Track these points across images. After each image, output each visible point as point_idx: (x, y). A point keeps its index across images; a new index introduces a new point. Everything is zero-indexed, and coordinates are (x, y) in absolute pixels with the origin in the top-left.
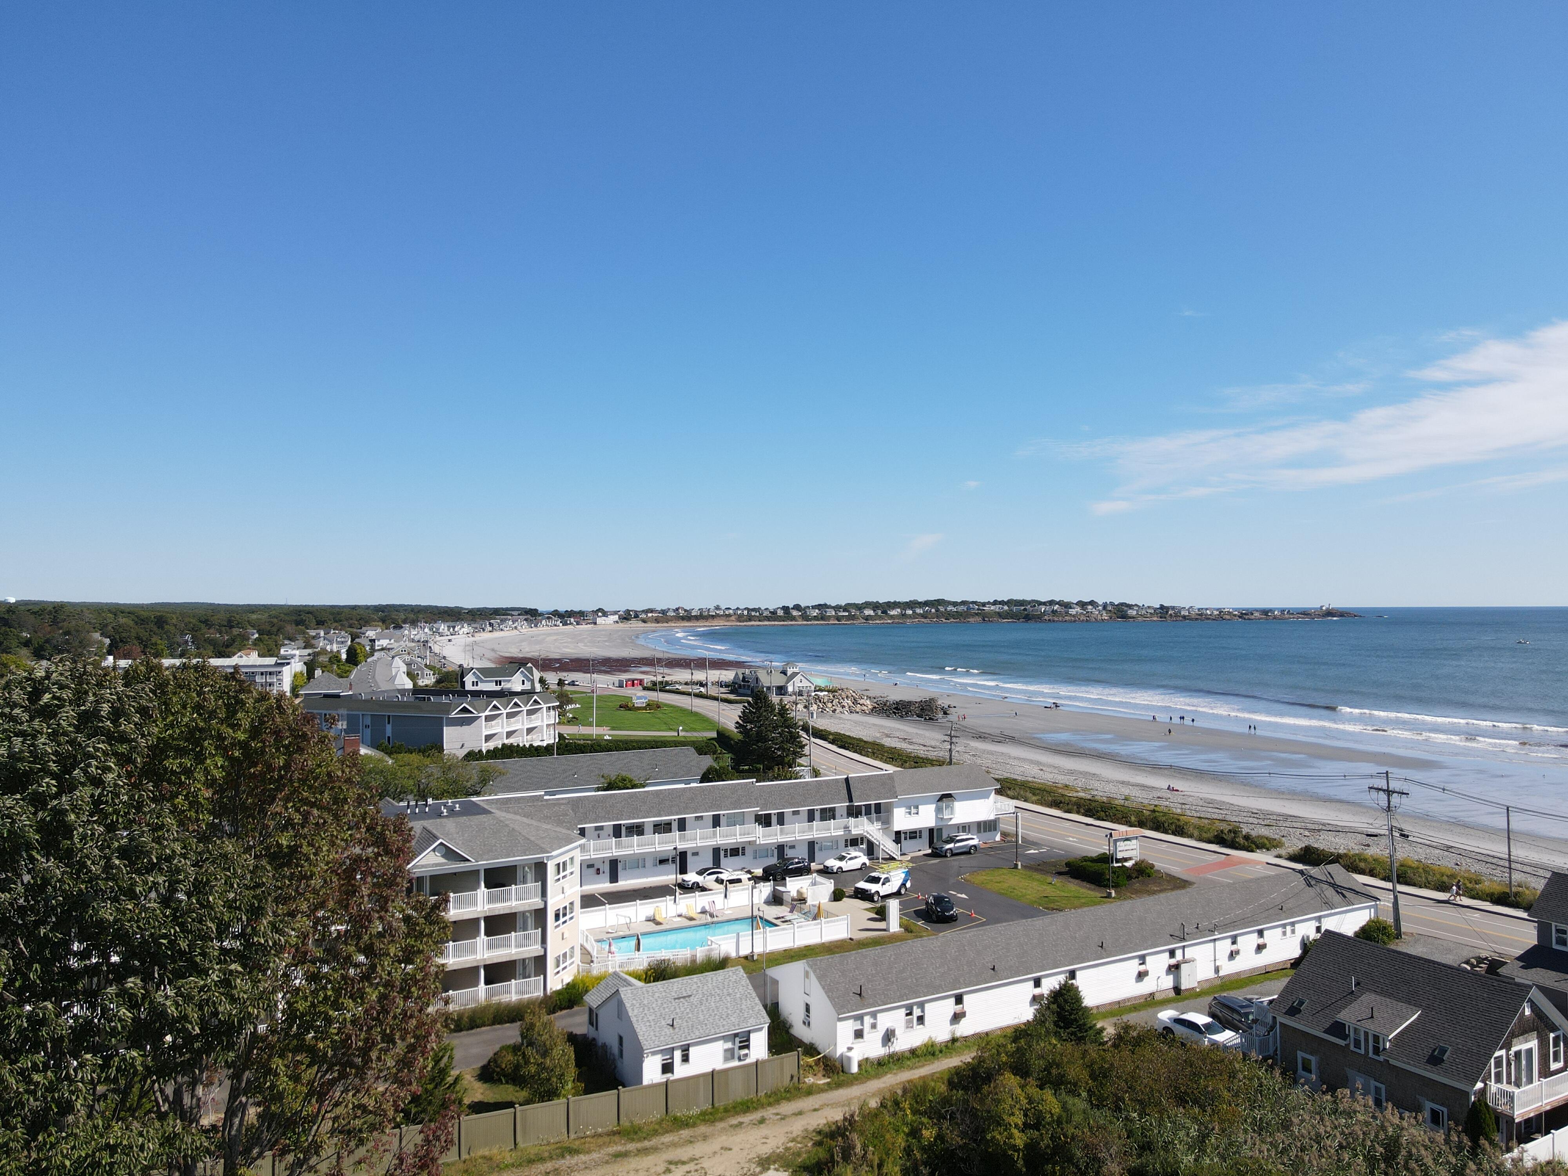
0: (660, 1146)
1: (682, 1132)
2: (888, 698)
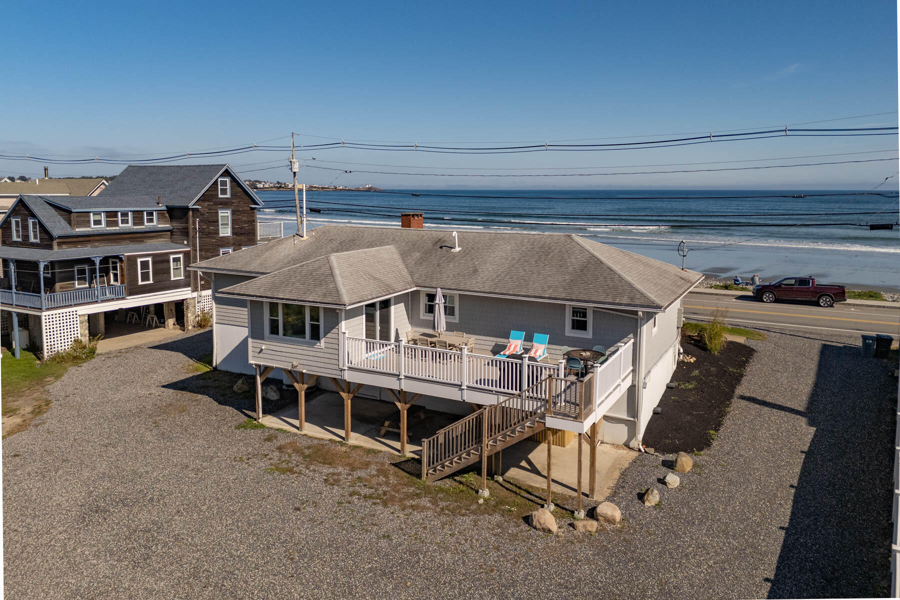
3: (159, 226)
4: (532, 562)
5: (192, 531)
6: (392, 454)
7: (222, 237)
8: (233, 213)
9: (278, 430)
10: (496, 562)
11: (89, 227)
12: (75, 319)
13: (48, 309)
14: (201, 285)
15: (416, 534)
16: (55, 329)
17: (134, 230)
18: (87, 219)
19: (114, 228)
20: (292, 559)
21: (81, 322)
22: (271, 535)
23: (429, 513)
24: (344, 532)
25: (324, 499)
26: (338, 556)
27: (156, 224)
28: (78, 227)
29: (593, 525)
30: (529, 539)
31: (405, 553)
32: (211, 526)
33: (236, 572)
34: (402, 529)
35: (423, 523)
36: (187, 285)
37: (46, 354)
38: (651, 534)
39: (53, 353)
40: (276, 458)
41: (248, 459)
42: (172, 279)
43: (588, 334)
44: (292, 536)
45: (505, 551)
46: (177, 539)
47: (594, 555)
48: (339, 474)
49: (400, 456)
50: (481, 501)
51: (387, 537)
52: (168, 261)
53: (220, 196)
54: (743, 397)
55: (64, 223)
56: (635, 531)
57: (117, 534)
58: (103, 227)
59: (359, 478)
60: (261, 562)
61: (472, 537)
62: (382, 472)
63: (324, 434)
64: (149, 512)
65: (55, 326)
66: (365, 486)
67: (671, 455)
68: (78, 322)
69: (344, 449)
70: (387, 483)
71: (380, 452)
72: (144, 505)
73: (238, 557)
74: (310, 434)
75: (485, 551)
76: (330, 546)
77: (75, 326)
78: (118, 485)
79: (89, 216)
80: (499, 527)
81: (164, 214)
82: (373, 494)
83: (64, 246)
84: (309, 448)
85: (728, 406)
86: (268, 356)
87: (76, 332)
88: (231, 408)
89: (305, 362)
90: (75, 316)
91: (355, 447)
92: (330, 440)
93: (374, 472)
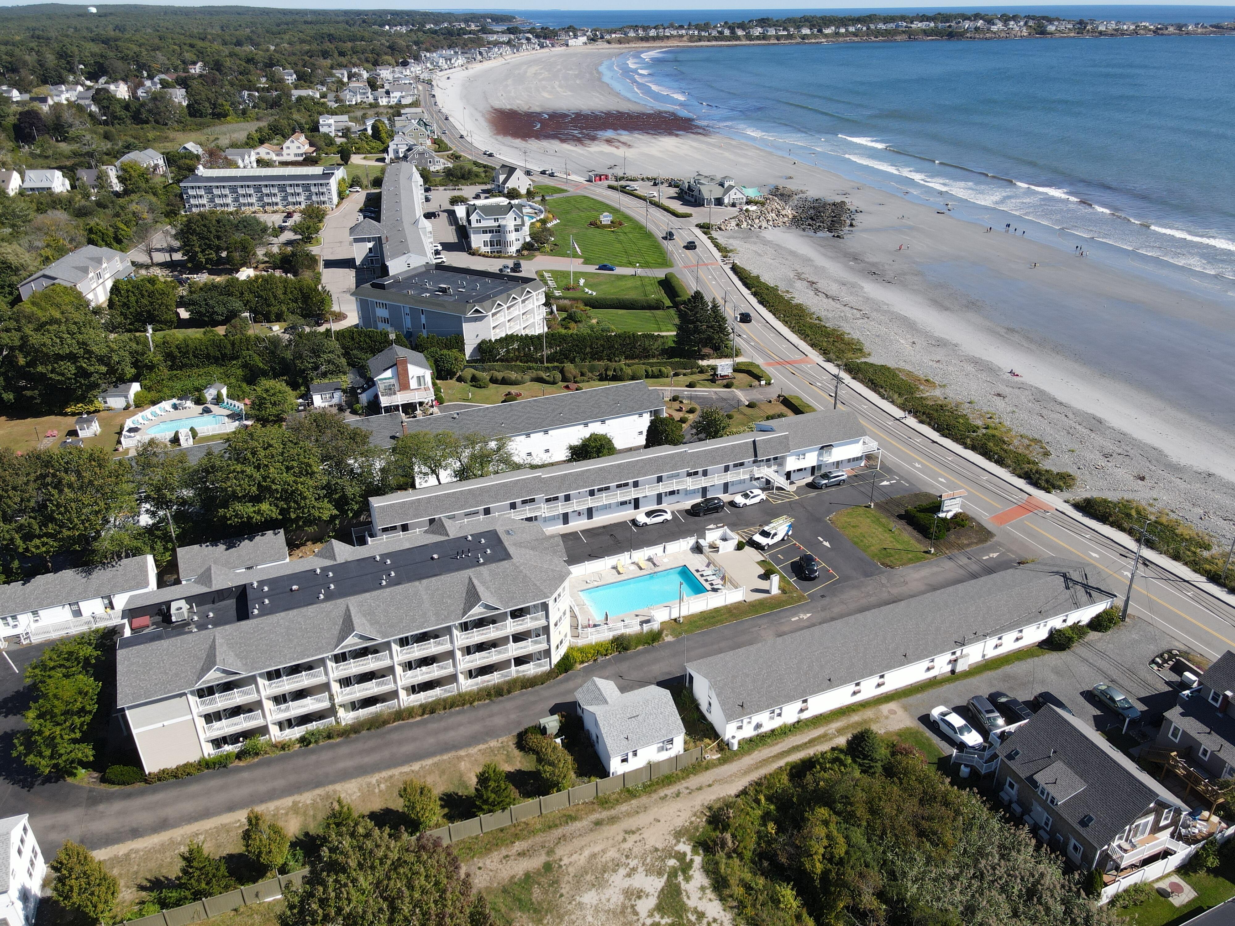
0: (620, 816)
1: (633, 802)
2: (808, 193)
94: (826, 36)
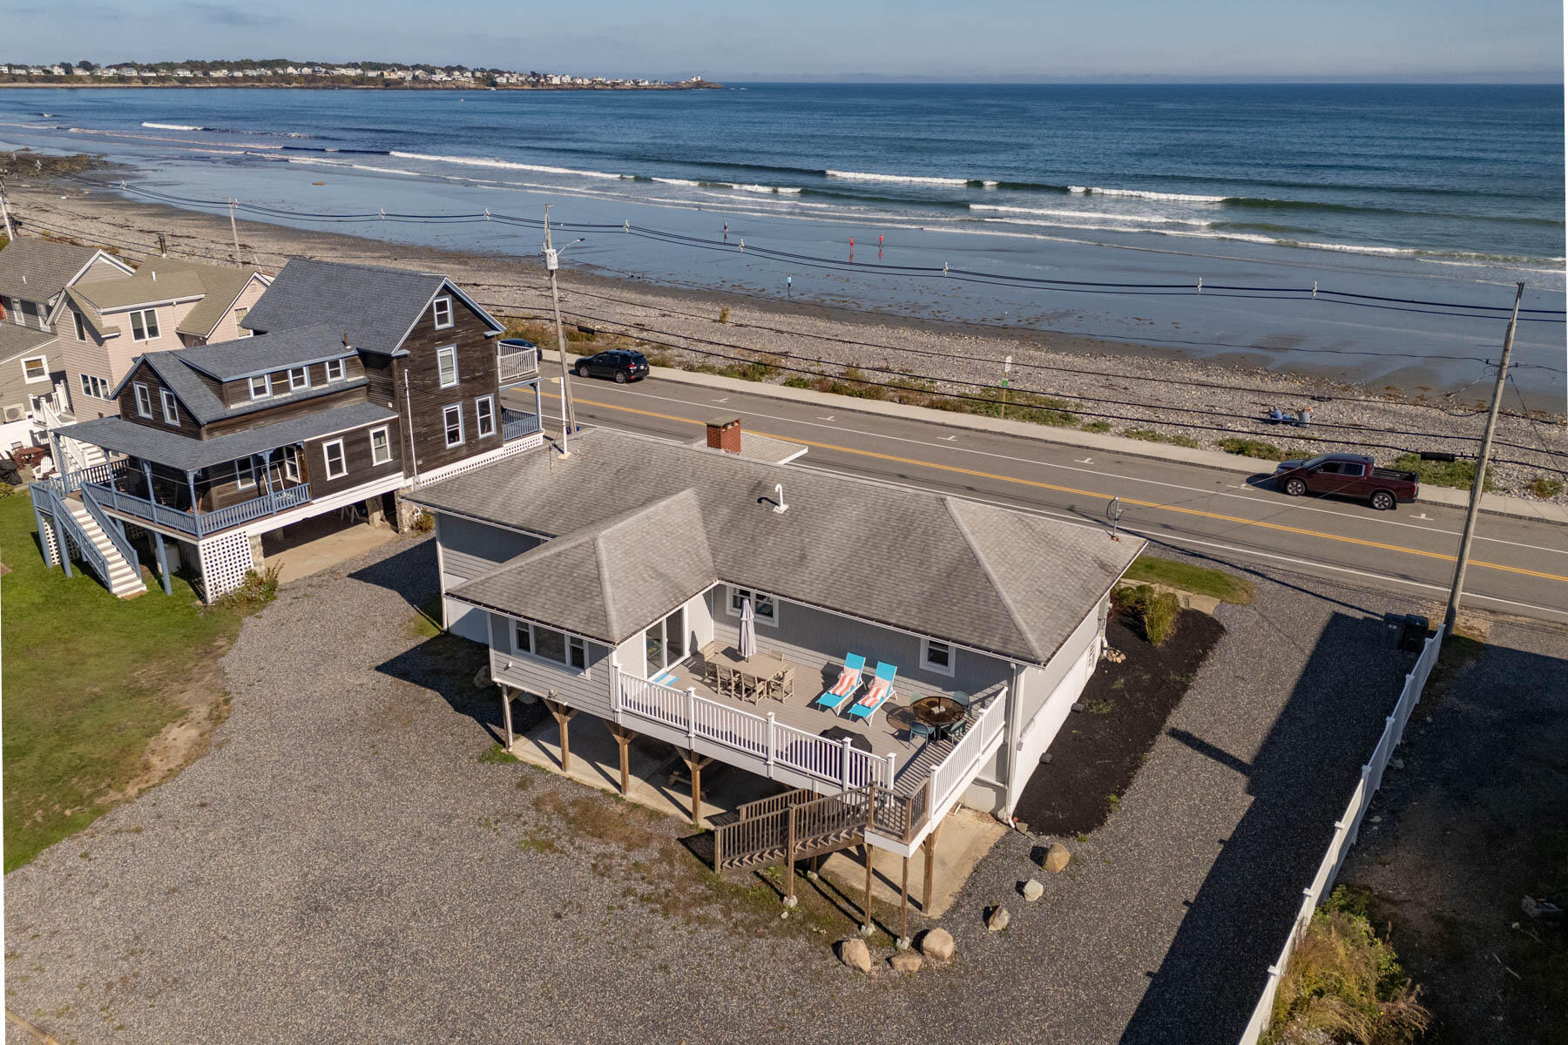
3: (349, 380)
4: (831, 1016)
5: (433, 948)
6: (682, 821)
7: (445, 389)
8: (459, 350)
9: (534, 767)
10: (789, 1014)
11: (249, 399)
12: (244, 544)
13: (206, 535)
14: (418, 466)
15: (699, 965)
16: (218, 562)
17: (314, 394)
18: (244, 388)
19: (284, 395)
20: (551, 998)
21: (253, 547)
22: (526, 959)
23: (718, 930)
24: (613, 958)
25: (591, 901)
26: (604, 996)
27: (346, 378)
28: (233, 403)
29: (915, 962)
30: (834, 980)
31: (684, 996)
32: (455, 941)
33: (487, 1015)
34: (683, 956)
35: (710, 948)
36: (397, 470)
37: (210, 597)
38: (984, 978)
39: (220, 594)
40: (532, 823)
41: (496, 822)
42: (375, 464)
43: (949, 671)
44: (551, 961)
45: (803, 998)
46: (415, 960)
47: (907, 1009)
48: (611, 856)
49: (691, 826)
50: (785, 915)
51: (665, 968)
52: (367, 439)
53: (438, 327)
54: (1175, 733)
55: (212, 398)
56: (967, 971)
57: (345, 949)
58: (268, 397)
59: (636, 864)
60: (515, 1001)
61: (766, 973)
62: (666, 855)
63: (594, 777)
64: (380, 914)
65: (218, 557)
66: (643, 878)
67: (1047, 838)
68: (249, 547)
69: (619, 809)
70: (671, 876)
71: (666, 816)
72: (372, 901)
73: (489, 992)
74: (577, 777)
75: (778, 997)
76: (595, 980)
77: (245, 552)
78: (337, 863)
79: (247, 384)
80: (802, 958)
81: (354, 360)
82: (653, 894)
83: (217, 434)
84: (574, 804)
85: (1147, 750)
86: (516, 676)
87: (247, 561)
88: (472, 719)
89: (566, 693)
90: (243, 539)
91: (635, 807)
92: (603, 790)
93: (656, 855)
94: (217, 80)
